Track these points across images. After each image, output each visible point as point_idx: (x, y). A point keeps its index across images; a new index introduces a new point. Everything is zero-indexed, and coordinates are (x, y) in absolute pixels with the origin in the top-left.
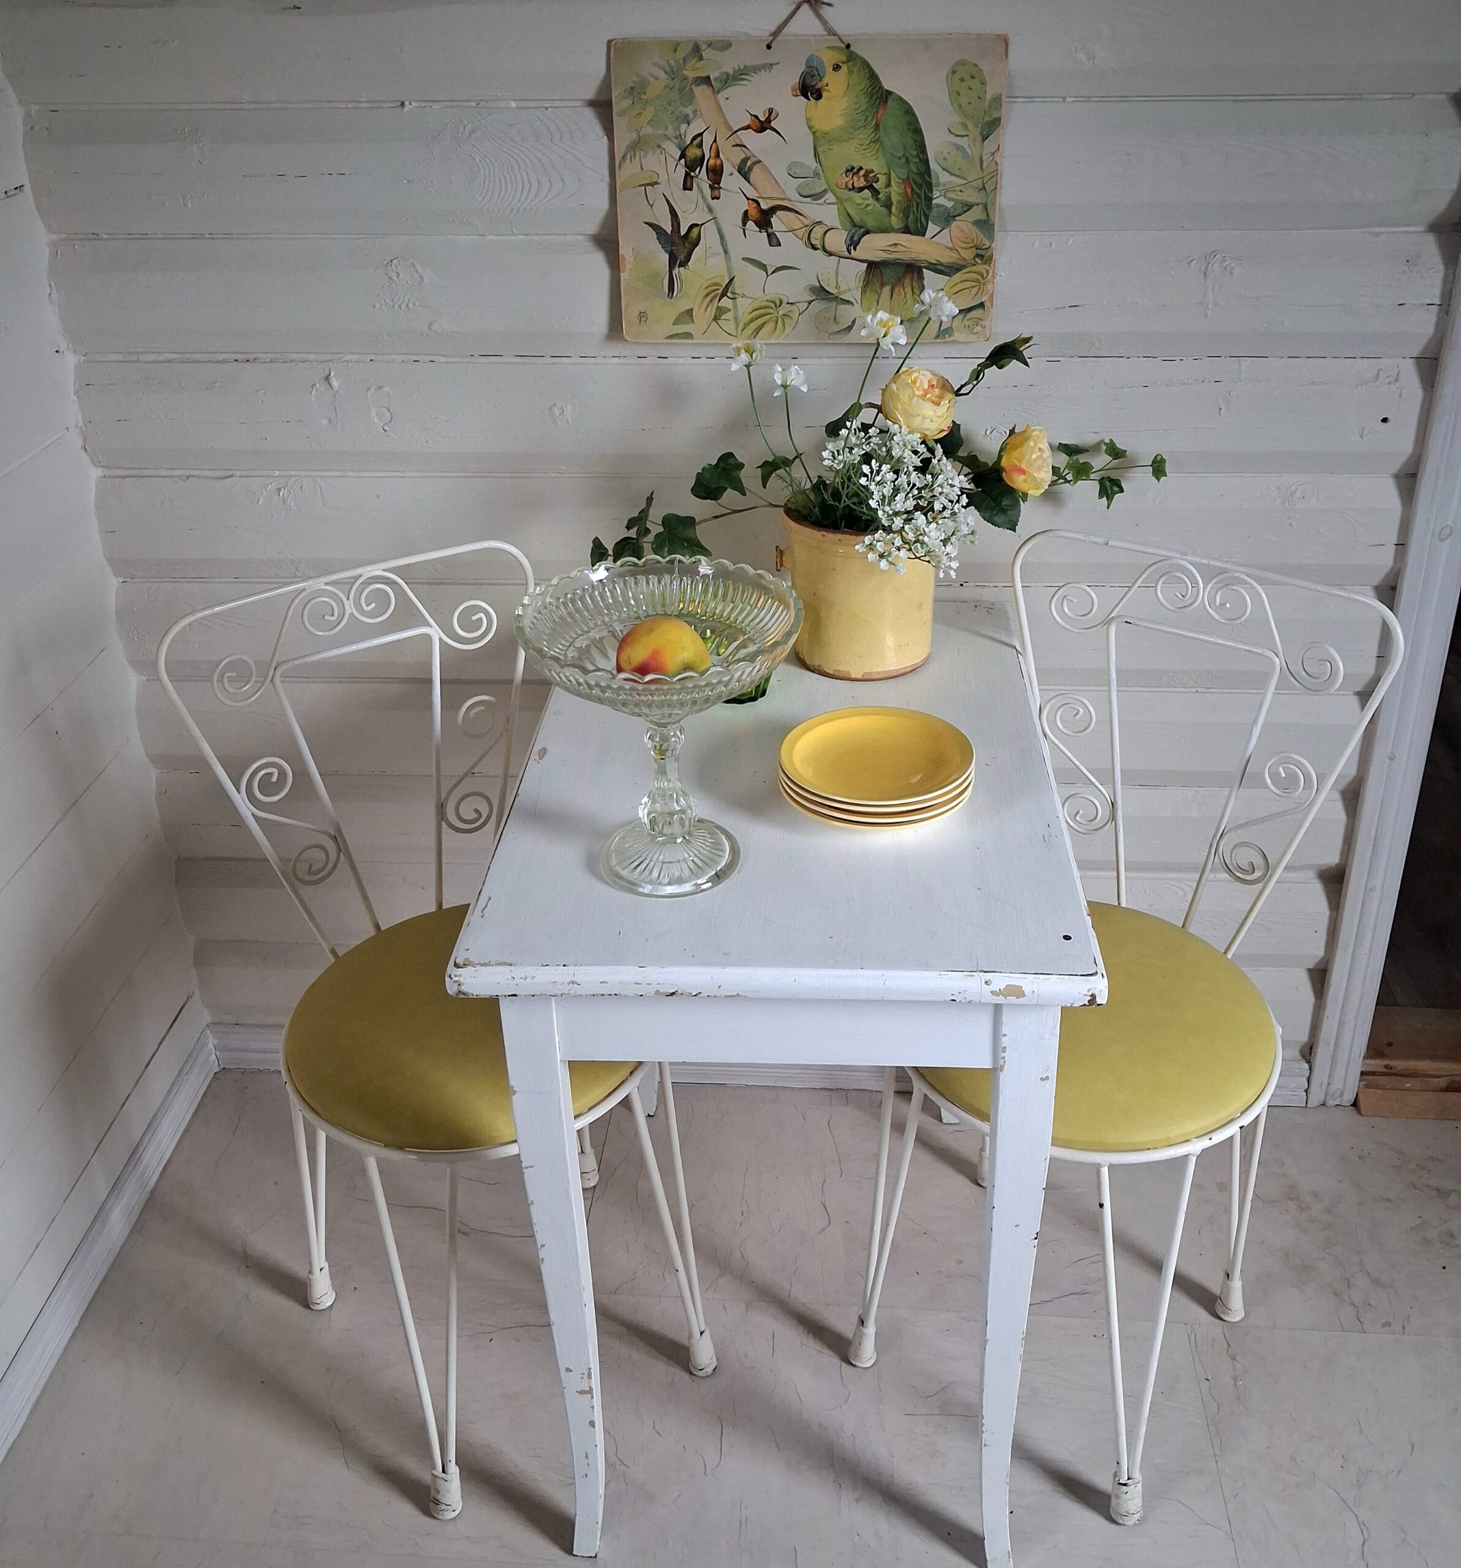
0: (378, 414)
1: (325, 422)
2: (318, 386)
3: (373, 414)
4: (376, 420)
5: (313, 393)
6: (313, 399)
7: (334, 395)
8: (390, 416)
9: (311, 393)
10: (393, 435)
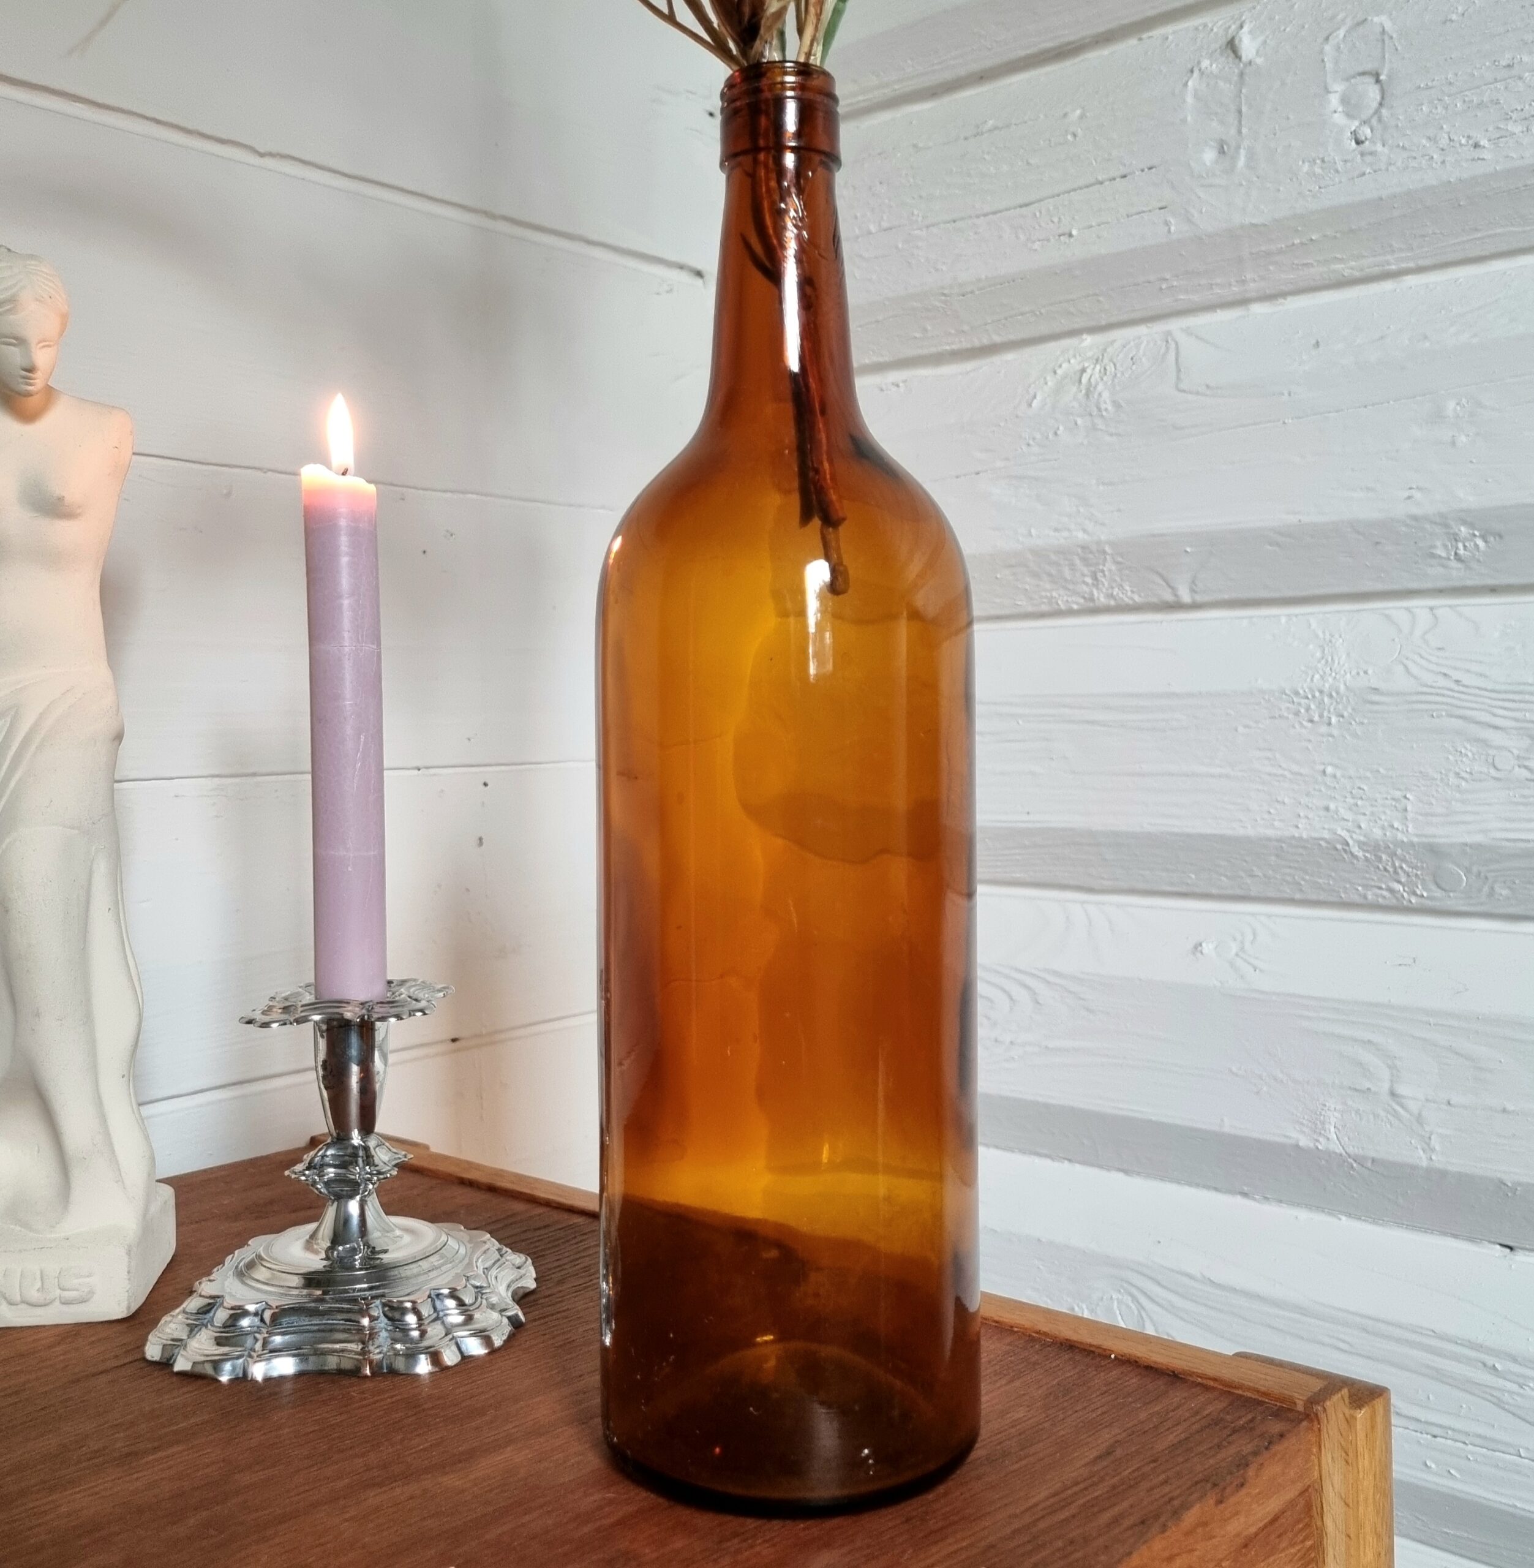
0: (1345, 100)
1: (1209, 155)
2: (1205, 63)
3: (1334, 100)
4: (1339, 119)
5: (1190, 83)
6: (1190, 99)
7: (1242, 75)
8: (1378, 98)
9: (1186, 84)
10: (1379, 147)
